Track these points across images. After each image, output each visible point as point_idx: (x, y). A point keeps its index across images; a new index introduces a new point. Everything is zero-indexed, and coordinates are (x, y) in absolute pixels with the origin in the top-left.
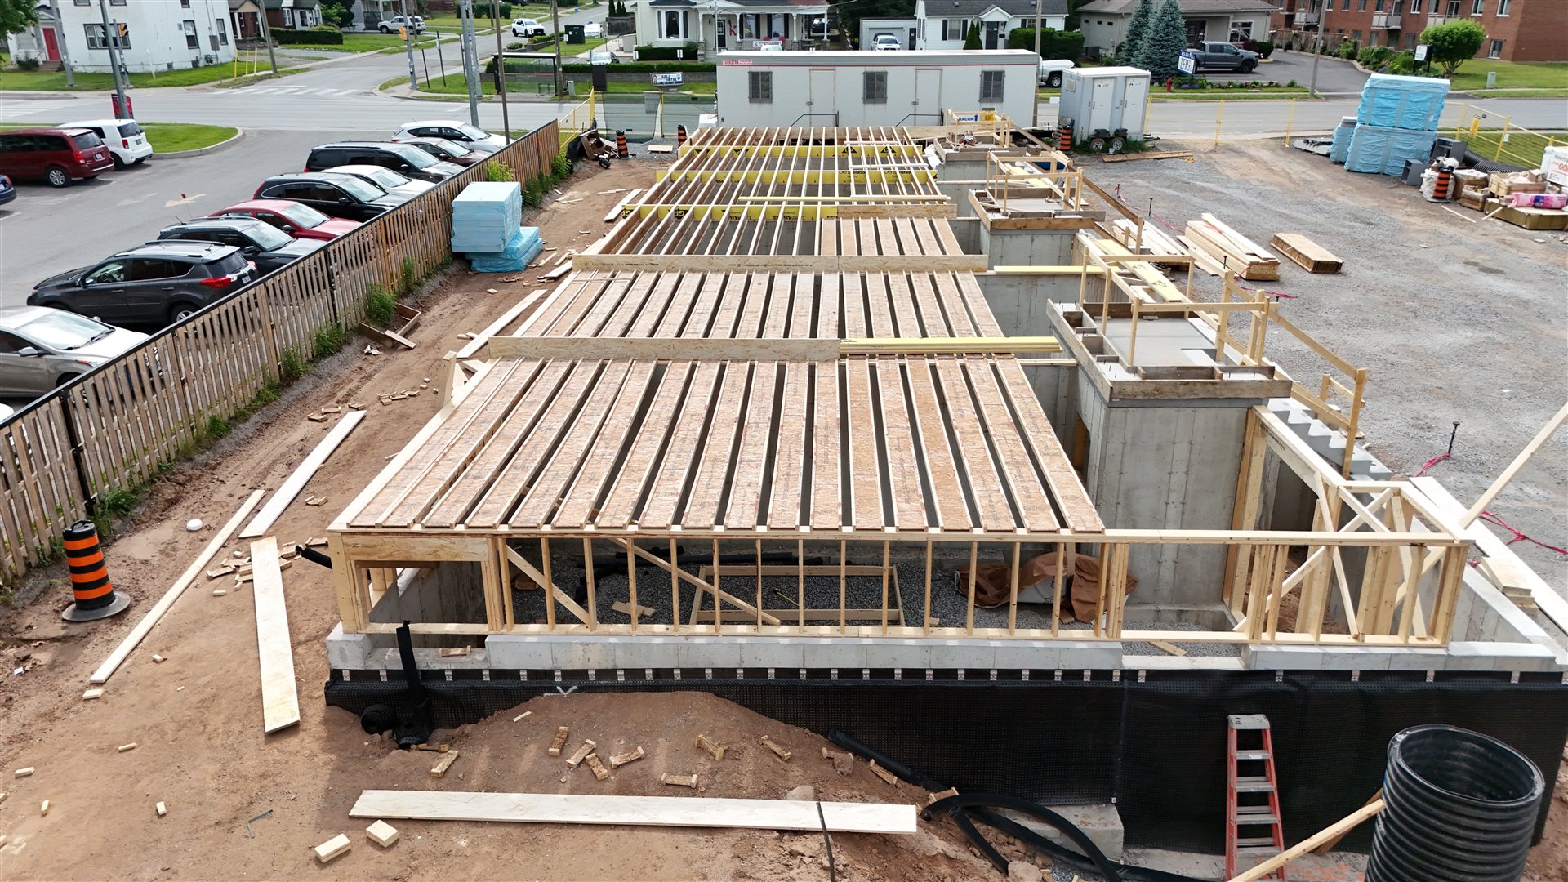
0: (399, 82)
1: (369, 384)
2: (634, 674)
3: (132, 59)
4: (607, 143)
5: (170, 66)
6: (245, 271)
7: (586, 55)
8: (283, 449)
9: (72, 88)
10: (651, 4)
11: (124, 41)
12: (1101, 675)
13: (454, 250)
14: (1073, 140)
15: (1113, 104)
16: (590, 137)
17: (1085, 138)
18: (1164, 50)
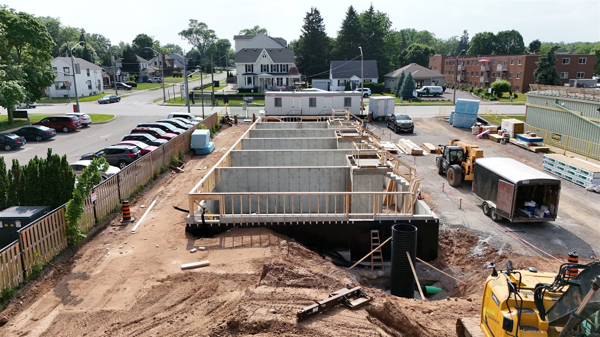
0: (159, 100)
1: (174, 180)
2: (250, 224)
3: (71, 93)
4: (231, 119)
5: (83, 95)
6: (138, 152)
7: (221, 91)
8: (157, 193)
9: (51, 102)
10: (243, 75)
12: (345, 222)
13: (191, 148)
14: (373, 118)
15: (384, 107)
16: (226, 117)
17: (376, 117)
18: (408, 89)
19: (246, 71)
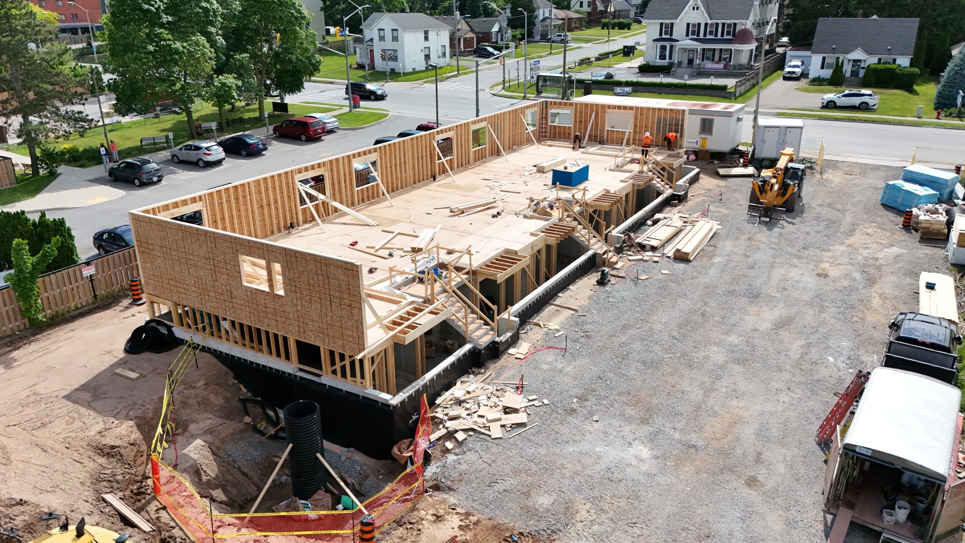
3: (398, 66)
5: (414, 69)
10: (654, 40)
11: (395, 59)
14: (751, 159)
15: (778, 142)
17: (760, 159)
18: (951, 89)
19: (661, 35)
